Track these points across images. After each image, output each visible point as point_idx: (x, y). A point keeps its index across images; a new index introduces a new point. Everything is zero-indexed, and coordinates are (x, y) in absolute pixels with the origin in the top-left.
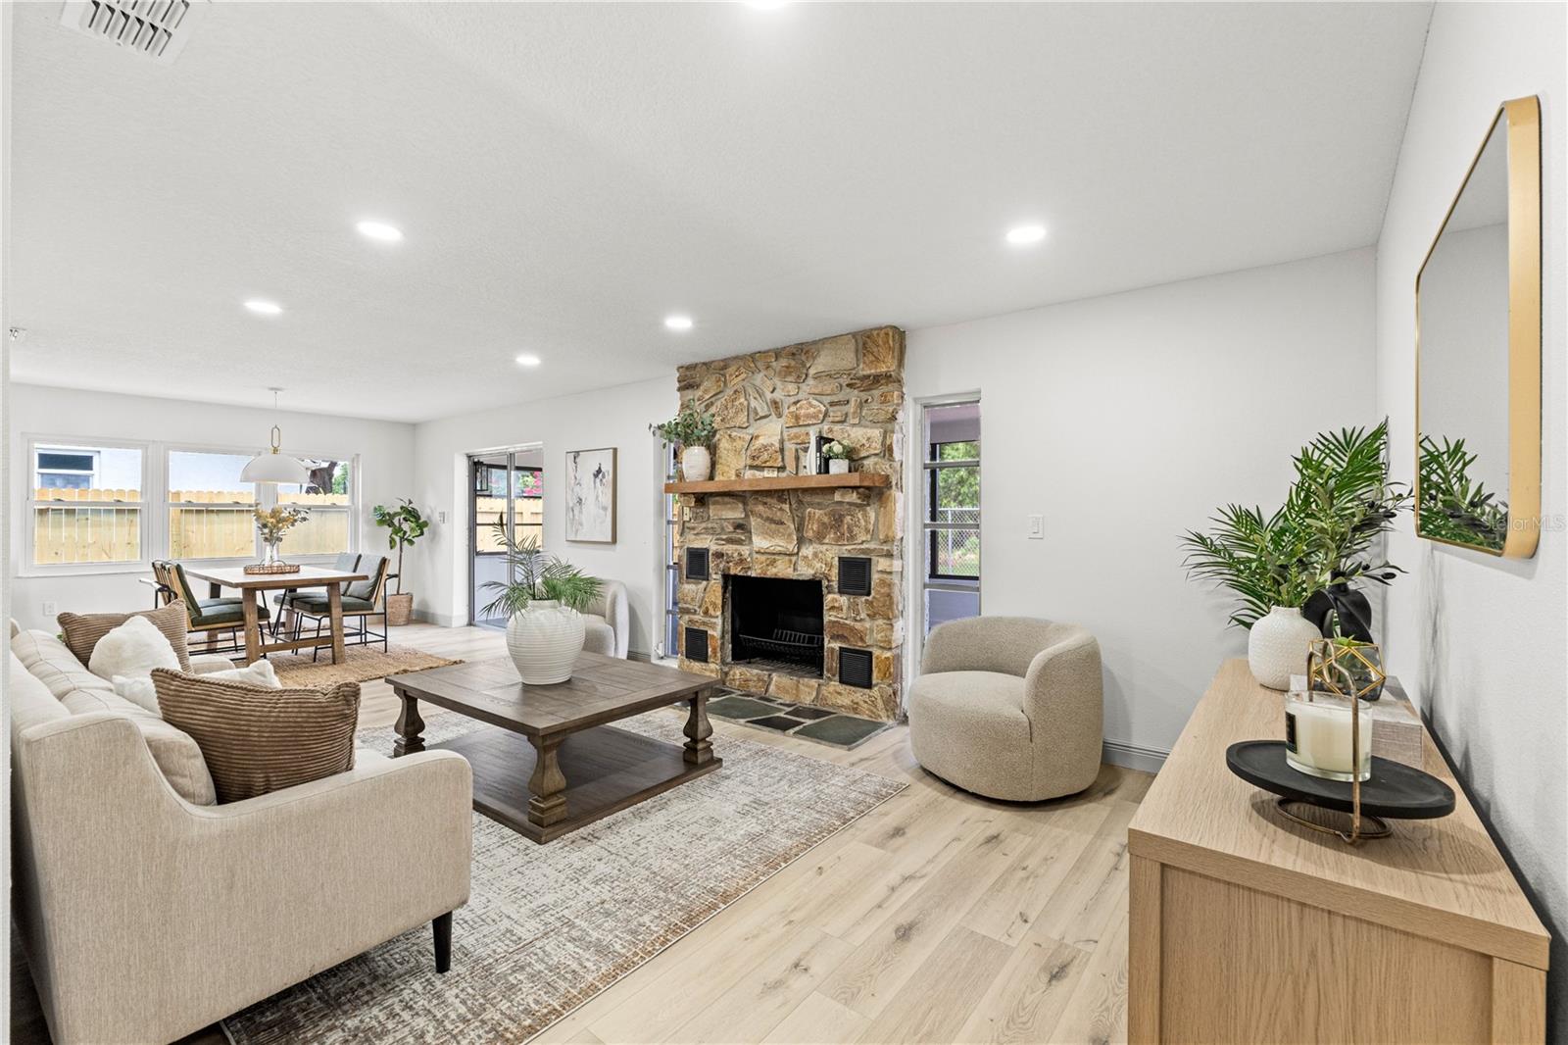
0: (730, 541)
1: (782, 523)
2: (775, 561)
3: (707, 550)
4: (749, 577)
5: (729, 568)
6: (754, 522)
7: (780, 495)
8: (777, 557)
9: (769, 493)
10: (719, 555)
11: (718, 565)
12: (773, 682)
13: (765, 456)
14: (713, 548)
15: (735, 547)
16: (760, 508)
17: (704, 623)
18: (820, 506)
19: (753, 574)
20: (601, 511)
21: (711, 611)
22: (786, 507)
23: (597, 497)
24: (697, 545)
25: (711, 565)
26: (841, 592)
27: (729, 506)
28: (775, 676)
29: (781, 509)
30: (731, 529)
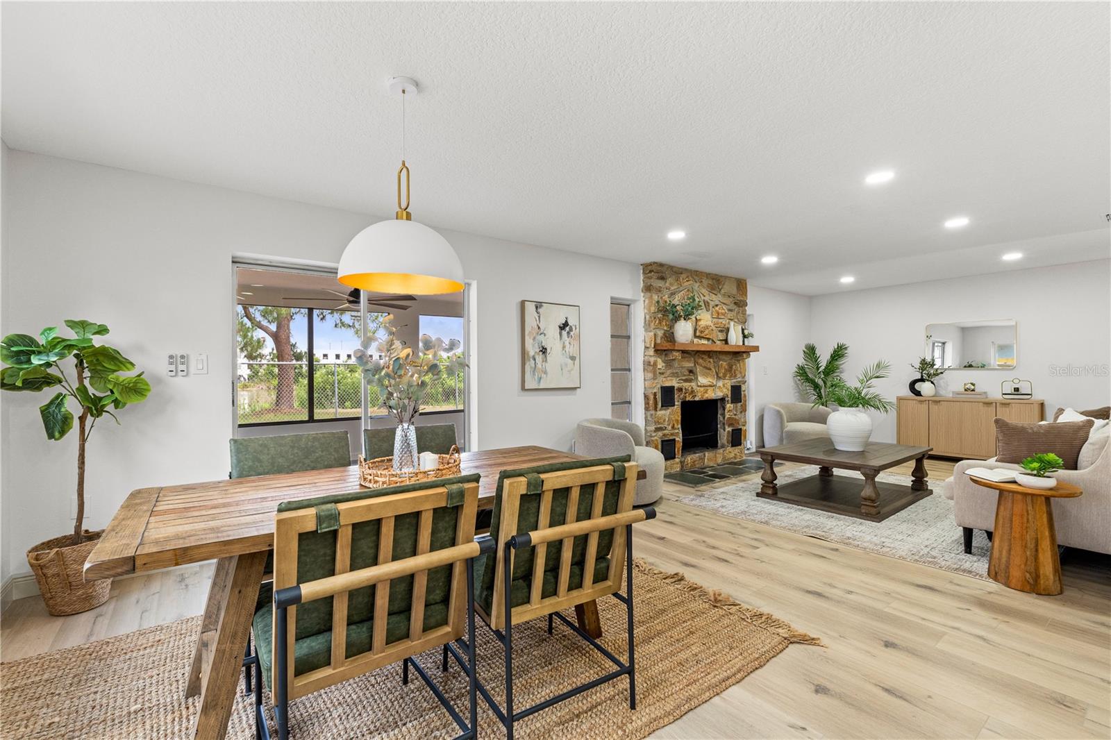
0: (686, 381)
1: (711, 369)
2: (707, 390)
3: (674, 387)
4: (695, 401)
5: (686, 397)
6: (699, 369)
7: (709, 354)
8: (709, 388)
9: (704, 352)
10: (680, 390)
11: (679, 396)
12: (706, 458)
13: (707, 332)
14: (676, 386)
15: (689, 384)
16: (701, 361)
17: (672, 434)
18: (724, 360)
19: (697, 399)
20: (570, 361)
21: (676, 426)
22: (711, 360)
23: (564, 347)
24: (668, 384)
25: (676, 396)
26: (732, 403)
27: (686, 359)
28: (707, 454)
29: (710, 362)
30: (688, 373)
